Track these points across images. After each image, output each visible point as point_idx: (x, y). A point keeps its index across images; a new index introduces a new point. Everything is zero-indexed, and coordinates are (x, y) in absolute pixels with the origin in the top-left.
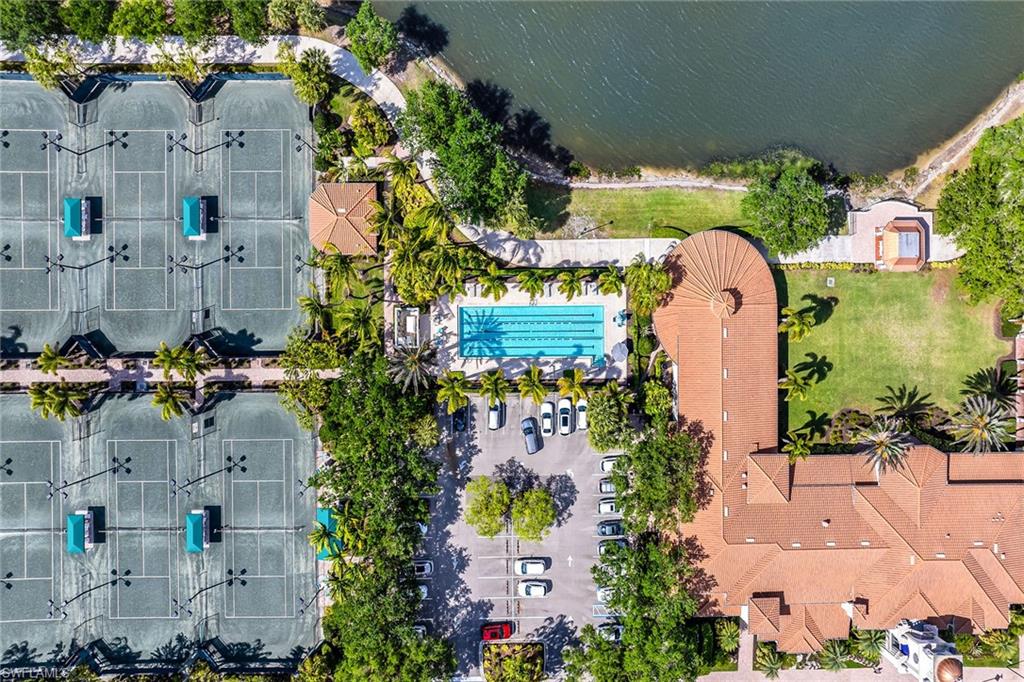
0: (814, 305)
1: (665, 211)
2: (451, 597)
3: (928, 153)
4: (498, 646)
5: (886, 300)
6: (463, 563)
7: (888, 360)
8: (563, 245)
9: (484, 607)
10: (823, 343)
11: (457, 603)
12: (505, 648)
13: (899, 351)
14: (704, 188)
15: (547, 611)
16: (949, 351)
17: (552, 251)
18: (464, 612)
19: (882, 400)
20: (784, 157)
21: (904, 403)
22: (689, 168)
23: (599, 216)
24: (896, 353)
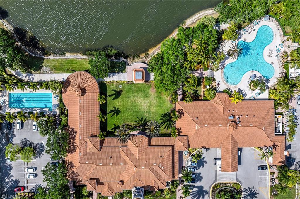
0: (115, 93)
1: (71, 65)
2: (7, 179)
3: (152, 48)
4: (21, 193)
5: (137, 92)
6: (11, 169)
7: (137, 110)
8: (40, 75)
9: (17, 182)
10: (118, 104)
11: (9, 180)
12: (22, 194)
13: (141, 107)
14: (84, 59)
15: (36, 183)
16: (156, 107)
17: (37, 77)
18: (11, 183)
19: (136, 121)
20: (108, 50)
21: (143, 122)
22: (80, 53)
23: (51, 67)
24: (140, 107)
